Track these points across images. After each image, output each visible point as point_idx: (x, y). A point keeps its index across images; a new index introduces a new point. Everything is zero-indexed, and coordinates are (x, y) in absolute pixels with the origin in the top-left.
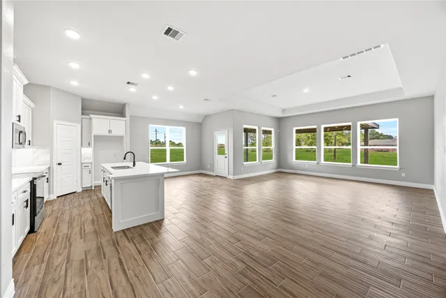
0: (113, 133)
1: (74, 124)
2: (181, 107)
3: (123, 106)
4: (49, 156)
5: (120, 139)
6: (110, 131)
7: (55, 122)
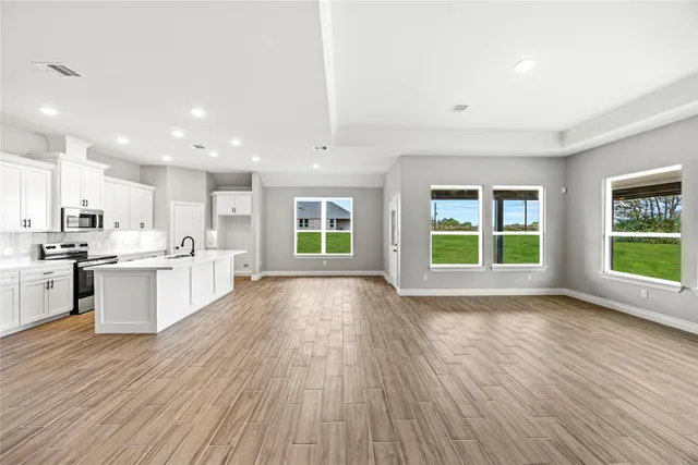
0: (238, 213)
1: (198, 204)
2: (316, 166)
3: (249, 176)
4: (165, 240)
5: (247, 219)
6: (234, 210)
7: (172, 203)
